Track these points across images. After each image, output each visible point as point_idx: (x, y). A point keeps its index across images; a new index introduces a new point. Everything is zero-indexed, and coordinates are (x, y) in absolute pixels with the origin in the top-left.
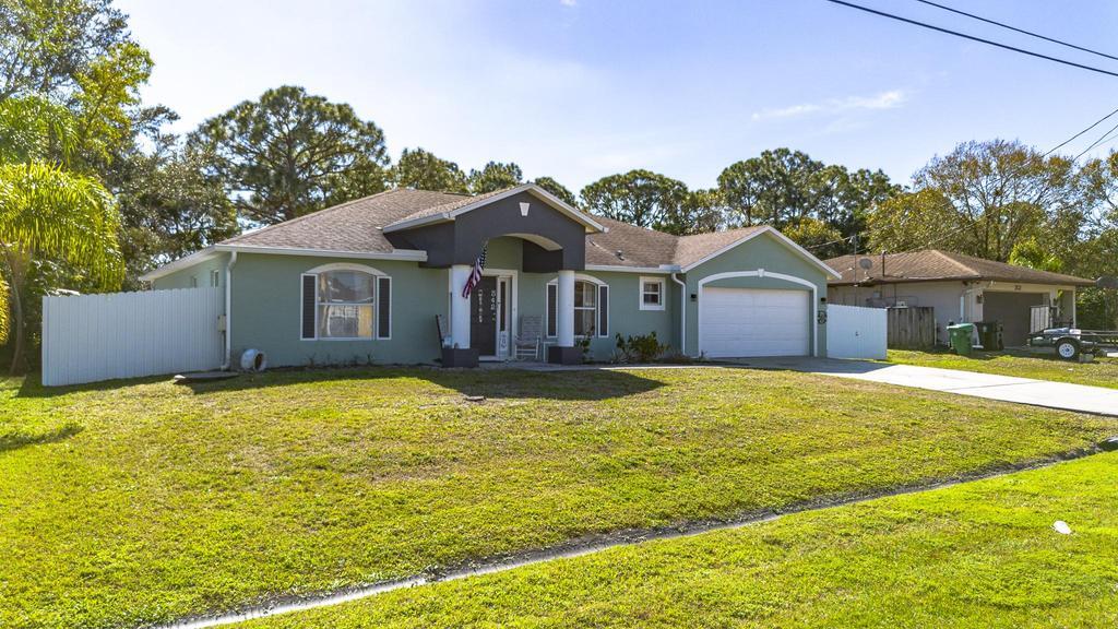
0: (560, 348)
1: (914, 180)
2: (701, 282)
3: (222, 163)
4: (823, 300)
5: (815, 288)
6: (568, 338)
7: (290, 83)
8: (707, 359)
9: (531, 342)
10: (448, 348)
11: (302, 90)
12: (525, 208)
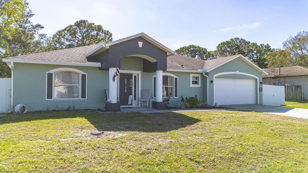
0: (157, 102)
1: (283, 44)
2: (215, 76)
3: (63, 44)
4: (261, 83)
5: (258, 78)
6: (160, 98)
7: (83, 19)
8: (218, 106)
9: (146, 100)
10: (108, 102)
11: (87, 21)
12: (140, 44)
